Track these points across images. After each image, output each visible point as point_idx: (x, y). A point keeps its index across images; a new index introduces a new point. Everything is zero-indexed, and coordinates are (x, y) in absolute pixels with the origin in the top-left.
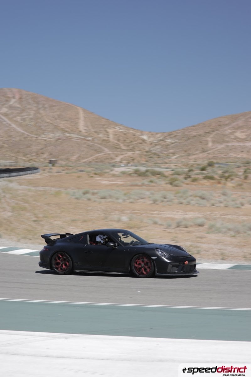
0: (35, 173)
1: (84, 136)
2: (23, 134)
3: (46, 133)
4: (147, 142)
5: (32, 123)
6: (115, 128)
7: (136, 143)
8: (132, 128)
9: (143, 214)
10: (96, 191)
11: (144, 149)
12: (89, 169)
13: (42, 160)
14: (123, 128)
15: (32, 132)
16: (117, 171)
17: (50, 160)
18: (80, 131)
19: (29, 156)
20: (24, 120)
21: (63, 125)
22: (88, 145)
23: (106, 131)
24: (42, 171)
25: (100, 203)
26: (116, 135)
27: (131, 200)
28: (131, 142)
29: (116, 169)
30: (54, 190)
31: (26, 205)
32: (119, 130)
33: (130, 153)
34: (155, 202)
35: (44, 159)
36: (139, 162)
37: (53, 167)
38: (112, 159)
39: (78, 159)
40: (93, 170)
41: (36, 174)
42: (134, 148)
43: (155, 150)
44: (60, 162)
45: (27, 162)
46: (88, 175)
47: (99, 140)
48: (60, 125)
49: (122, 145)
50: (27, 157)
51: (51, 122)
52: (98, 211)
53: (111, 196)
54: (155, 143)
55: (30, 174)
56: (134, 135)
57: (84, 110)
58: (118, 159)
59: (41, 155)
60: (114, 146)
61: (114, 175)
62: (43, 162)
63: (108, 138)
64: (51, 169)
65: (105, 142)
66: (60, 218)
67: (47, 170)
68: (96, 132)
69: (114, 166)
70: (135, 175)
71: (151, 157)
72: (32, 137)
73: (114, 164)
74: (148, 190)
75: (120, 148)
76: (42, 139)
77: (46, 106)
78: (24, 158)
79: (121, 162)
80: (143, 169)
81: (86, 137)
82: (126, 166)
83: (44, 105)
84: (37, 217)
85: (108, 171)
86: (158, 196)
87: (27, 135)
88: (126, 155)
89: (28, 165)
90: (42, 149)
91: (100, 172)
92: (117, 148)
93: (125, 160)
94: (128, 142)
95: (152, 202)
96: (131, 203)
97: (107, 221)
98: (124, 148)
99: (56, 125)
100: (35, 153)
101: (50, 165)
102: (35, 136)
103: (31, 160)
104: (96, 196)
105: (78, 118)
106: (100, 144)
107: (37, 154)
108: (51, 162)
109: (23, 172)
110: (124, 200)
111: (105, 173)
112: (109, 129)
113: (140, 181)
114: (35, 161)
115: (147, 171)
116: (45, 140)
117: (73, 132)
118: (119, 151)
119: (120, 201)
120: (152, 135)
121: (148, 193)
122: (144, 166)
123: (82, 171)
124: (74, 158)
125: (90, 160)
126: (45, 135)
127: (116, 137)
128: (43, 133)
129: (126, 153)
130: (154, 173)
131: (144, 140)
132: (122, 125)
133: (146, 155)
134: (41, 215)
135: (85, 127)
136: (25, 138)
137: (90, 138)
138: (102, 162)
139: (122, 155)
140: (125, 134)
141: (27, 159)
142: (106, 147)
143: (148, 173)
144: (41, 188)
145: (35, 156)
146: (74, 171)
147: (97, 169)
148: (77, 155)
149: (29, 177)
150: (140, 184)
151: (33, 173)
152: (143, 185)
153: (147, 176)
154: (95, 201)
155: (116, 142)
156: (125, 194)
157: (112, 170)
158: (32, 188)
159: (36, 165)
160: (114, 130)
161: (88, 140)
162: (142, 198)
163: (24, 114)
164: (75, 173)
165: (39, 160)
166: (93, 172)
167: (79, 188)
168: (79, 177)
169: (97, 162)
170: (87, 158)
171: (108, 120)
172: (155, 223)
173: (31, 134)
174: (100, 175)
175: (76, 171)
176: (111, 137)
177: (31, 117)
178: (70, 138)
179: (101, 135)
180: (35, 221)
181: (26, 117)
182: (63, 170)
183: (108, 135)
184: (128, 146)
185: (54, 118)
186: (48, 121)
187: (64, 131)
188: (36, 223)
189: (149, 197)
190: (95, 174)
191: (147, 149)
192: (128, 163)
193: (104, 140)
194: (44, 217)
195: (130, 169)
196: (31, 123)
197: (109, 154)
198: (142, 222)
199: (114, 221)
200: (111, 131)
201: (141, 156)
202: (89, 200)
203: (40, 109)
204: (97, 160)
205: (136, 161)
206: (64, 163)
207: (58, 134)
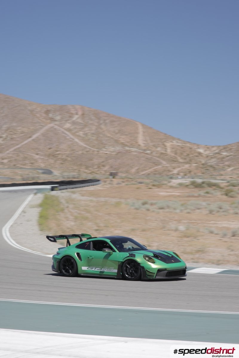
0: (97, 185)
1: (142, 150)
2: (85, 148)
3: (107, 147)
4: (203, 155)
5: (94, 138)
6: (172, 142)
7: (193, 156)
8: (188, 142)
9: (200, 223)
10: (154, 202)
11: (200, 162)
12: (147, 181)
13: (103, 172)
14: (180, 142)
15: (93, 146)
16: (174, 183)
17: (111, 173)
18: (139, 145)
19: (90, 168)
20: (86, 134)
21: (123, 139)
22: (147, 158)
23: (164, 144)
24: (103, 183)
25: (158, 213)
26: (173, 148)
27: (188, 211)
28: (188, 155)
29: (174, 181)
30: (114, 200)
31: (88, 215)
32: (176, 144)
33: (187, 166)
34: (211, 212)
35: (106, 171)
36: (195, 174)
37: (113, 179)
38: (169, 171)
39: (138, 172)
40: (152, 182)
41: (99, 185)
42: (190, 160)
43: (211, 163)
44: (120, 174)
45: (89, 175)
46: (147, 186)
47: (157, 153)
48: (120, 139)
49: (179, 158)
50: (89, 170)
51: (112, 137)
52: (156, 220)
53: (168, 207)
54: (211, 156)
55: (91, 185)
56: (191, 149)
57: (143, 125)
58: (175, 171)
59: (102, 167)
60: (171, 159)
61: (171, 187)
62: (104, 174)
63: (166, 151)
64: (112, 181)
65: (163, 155)
66: (120, 227)
67: (108, 182)
68: (154, 146)
69: (171, 178)
70: (192, 186)
71: (207, 170)
72: (93, 151)
73: (172, 176)
74: (204, 201)
75: (177, 161)
76: (103, 153)
77: (107, 121)
78: (86, 171)
79: (178, 174)
80: (199, 181)
81: (145, 150)
82: (183, 178)
83: (105, 120)
84: (98, 226)
85: (166, 182)
86: (214, 207)
87: (90, 149)
88: (184, 168)
89: (90, 177)
90: (103, 162)
91: (157, 183)
92: (174, 160)
93: (182, 172)
94: (185, 155)
95: (208, 212)
96: (189, 213)
97: (165, 231)
98: (181, 161)
99: (116, 139)
100: (97, 166)
101: (111, 177)
102: (97, 150)
103: (93, 172)
104: (155, 207)
105: (138, 133)
106: (159, 157)
107: (99, 167)
108: (111, 174)
109: (85, 183)
110: (181, 211)
111: (163, 184)
112: (167, 142)
113: (196, 192)
114: (97, 174)
115: (203, 183)
116: (107, 154)
117: (132, 146)
118: (177, 164)
119: (178, 211)
120: (208, 148)
121: (204, 204)
122: (200, 178)
123: (141, 183)
124: (133, 170)
125: (149, 173)
126: (106, 148)
127: (173, 150)
128: (104, 147)
129: (183, 166)
130: (210, 185)
131: (200, 154)
132: (179, 139)
133: (202, 168)
134: (102, 225)
135: (144, 141)
136: (87, 152)
137: (148, 152)
138: (160, 174)
139: (179, 167)
140: (182, 148)
141: (90, 172)
142: (164, 160)
143: (204, 185)
144: (102, 199)
145: (96, 169)
146: (133, 182)
147: (155, 181)
148: (137, 168)
149: (91, 188)
150: (196, 195)
151: (95, 185)
152: (199, 196)
153: (203, 187)
154: (153, 211)
155: (173, 155)
156: (182, 205)
157: (170, 182)
158: (94, 199)
159: (97, 177)
160: (171, 143)
161: (147, 154)
162: (199, 209)
163: (86, 129)
164: (134, 184)
165: (101, 172)
166: (151, 184)
167: (138, 199)
168: (138, 188)
169: (155, 174)
170: (145, 170)
171: (165, 134)
172: (212, 232)
173: (92, 148)
174: (159, 186)
175: (135, 183)
176: (169, 150)
177: (93, 132)
178: (129, 152)
179: (159, 149)
180: (97, 230)
181: (88, 131)
182: (123, 182)
183: (166, 149)
184: (185, 159)
185: (114, 132)
186: (109, 135)
187: (124, 145)
188: (97, 232)
189: (206, 208)
190: (154, 185)
191: (203, 162)
192: (185, 175)
193: (162, 153)
194: (105, 226)
195: (187, 181)
196: (92, 138)
197: (166, 167)
198: (198, 231)
199: (172, 230)
200: (168, 144)
201: (197, 168)
202: (148, 210)
203: (101, 124)
204: (155, 173)
205: (192, 173)
206: (124, 175)
207: (118, 148)
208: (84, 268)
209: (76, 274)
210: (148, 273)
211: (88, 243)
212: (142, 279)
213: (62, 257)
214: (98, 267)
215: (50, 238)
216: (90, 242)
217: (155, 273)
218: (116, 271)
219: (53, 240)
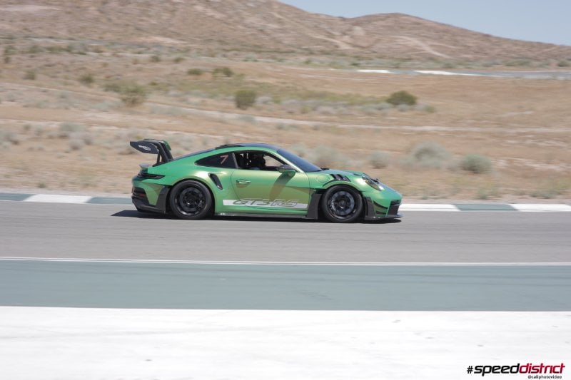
208: (228, 203)
209: (211, 215)
210: (376, 208)
211: (226, 156)
212: (365, 219)
213: (175, 182)
214: (261, 200)
215: (140, 146)
216: (230, 154)
217: (387, 208)
218: (305, 206)
219: (150, 149)
